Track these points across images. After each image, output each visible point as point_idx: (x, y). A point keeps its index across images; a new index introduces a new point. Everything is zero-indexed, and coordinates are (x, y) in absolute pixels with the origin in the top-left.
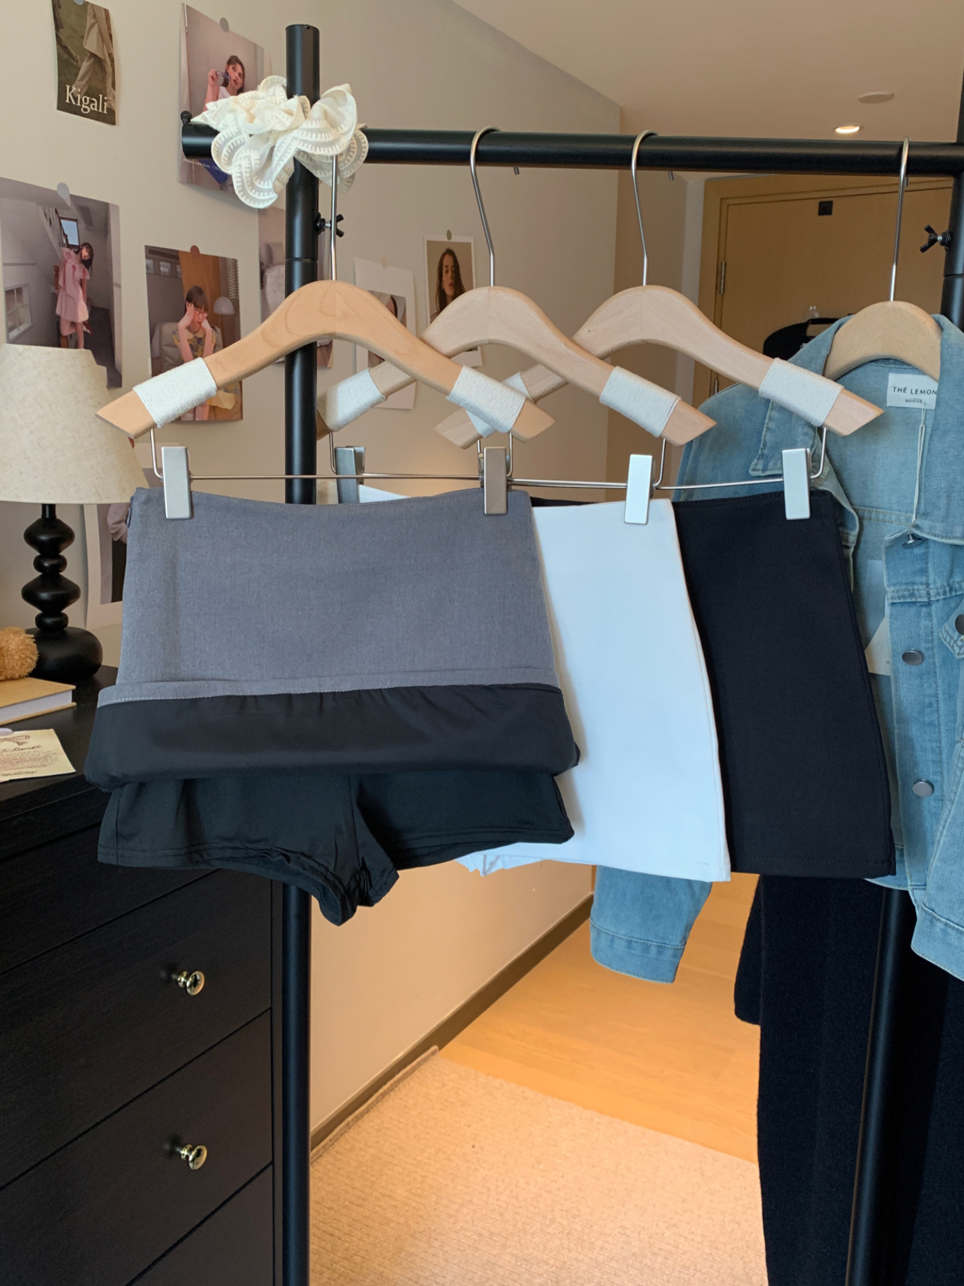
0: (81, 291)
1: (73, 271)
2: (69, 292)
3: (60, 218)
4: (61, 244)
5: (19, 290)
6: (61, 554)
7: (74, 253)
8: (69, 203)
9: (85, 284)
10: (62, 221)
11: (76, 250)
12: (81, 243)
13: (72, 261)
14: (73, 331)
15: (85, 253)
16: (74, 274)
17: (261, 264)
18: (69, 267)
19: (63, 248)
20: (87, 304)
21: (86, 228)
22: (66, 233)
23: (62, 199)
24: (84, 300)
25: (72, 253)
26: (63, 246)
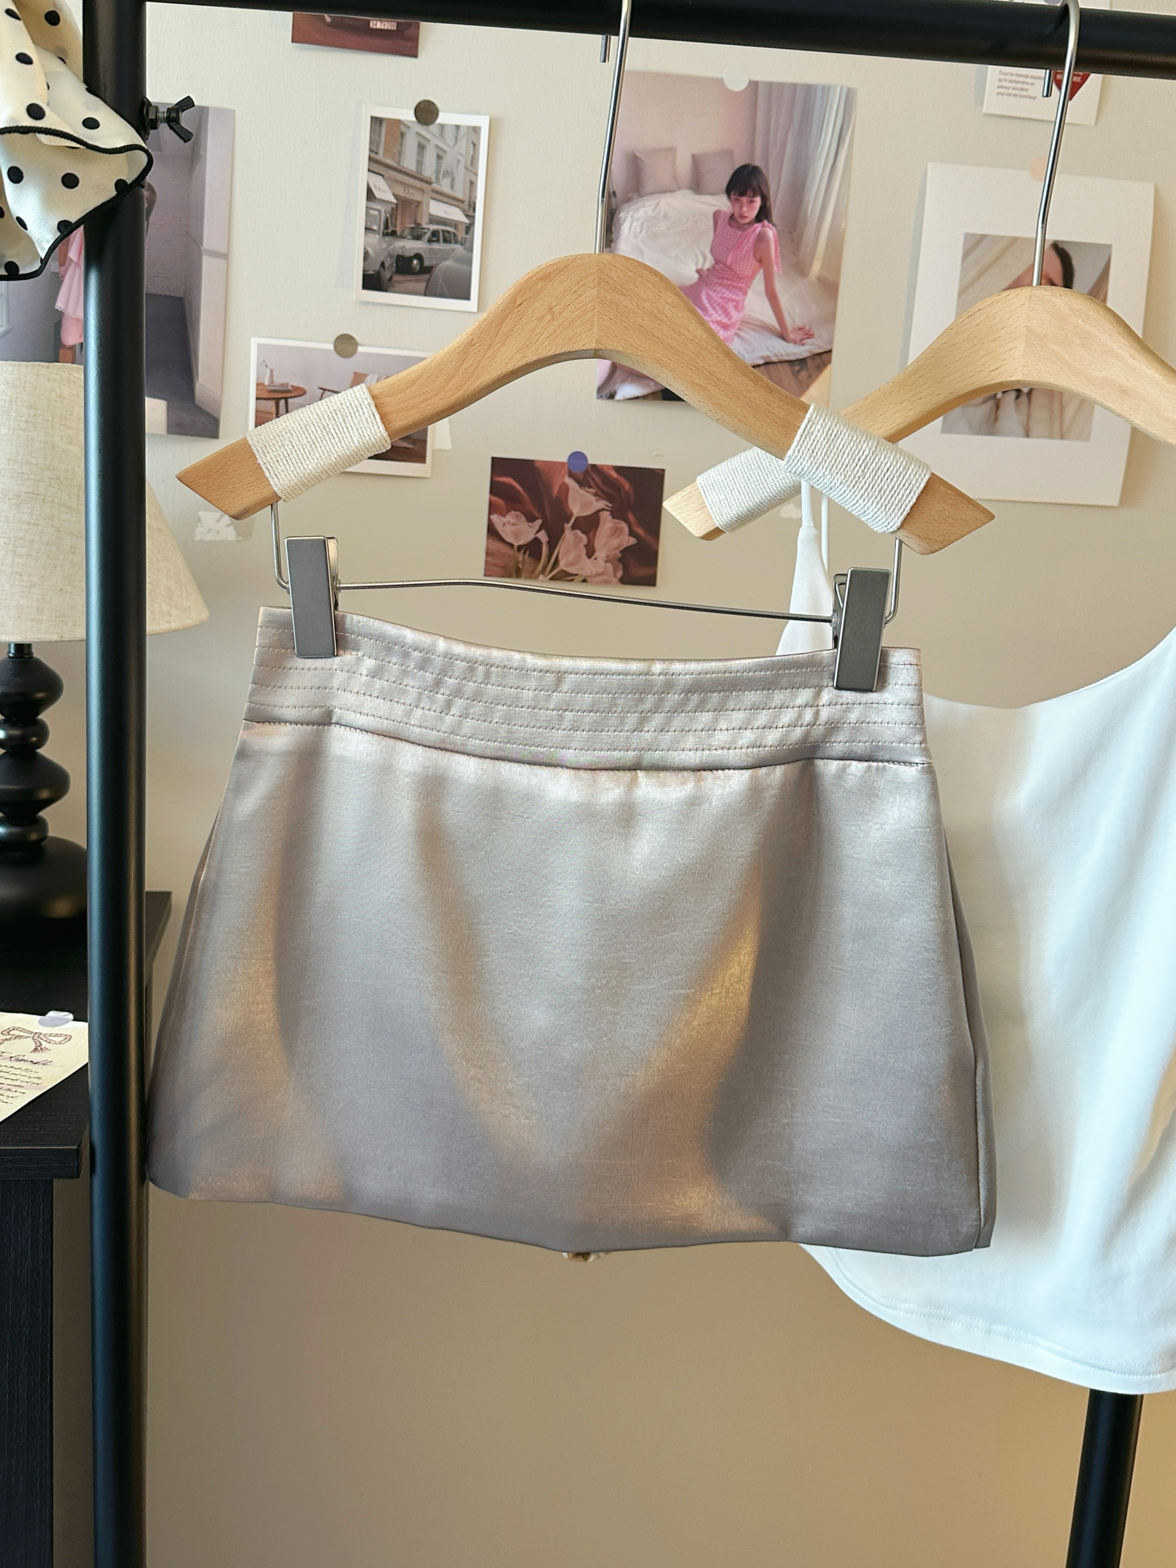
6: (41, 717)
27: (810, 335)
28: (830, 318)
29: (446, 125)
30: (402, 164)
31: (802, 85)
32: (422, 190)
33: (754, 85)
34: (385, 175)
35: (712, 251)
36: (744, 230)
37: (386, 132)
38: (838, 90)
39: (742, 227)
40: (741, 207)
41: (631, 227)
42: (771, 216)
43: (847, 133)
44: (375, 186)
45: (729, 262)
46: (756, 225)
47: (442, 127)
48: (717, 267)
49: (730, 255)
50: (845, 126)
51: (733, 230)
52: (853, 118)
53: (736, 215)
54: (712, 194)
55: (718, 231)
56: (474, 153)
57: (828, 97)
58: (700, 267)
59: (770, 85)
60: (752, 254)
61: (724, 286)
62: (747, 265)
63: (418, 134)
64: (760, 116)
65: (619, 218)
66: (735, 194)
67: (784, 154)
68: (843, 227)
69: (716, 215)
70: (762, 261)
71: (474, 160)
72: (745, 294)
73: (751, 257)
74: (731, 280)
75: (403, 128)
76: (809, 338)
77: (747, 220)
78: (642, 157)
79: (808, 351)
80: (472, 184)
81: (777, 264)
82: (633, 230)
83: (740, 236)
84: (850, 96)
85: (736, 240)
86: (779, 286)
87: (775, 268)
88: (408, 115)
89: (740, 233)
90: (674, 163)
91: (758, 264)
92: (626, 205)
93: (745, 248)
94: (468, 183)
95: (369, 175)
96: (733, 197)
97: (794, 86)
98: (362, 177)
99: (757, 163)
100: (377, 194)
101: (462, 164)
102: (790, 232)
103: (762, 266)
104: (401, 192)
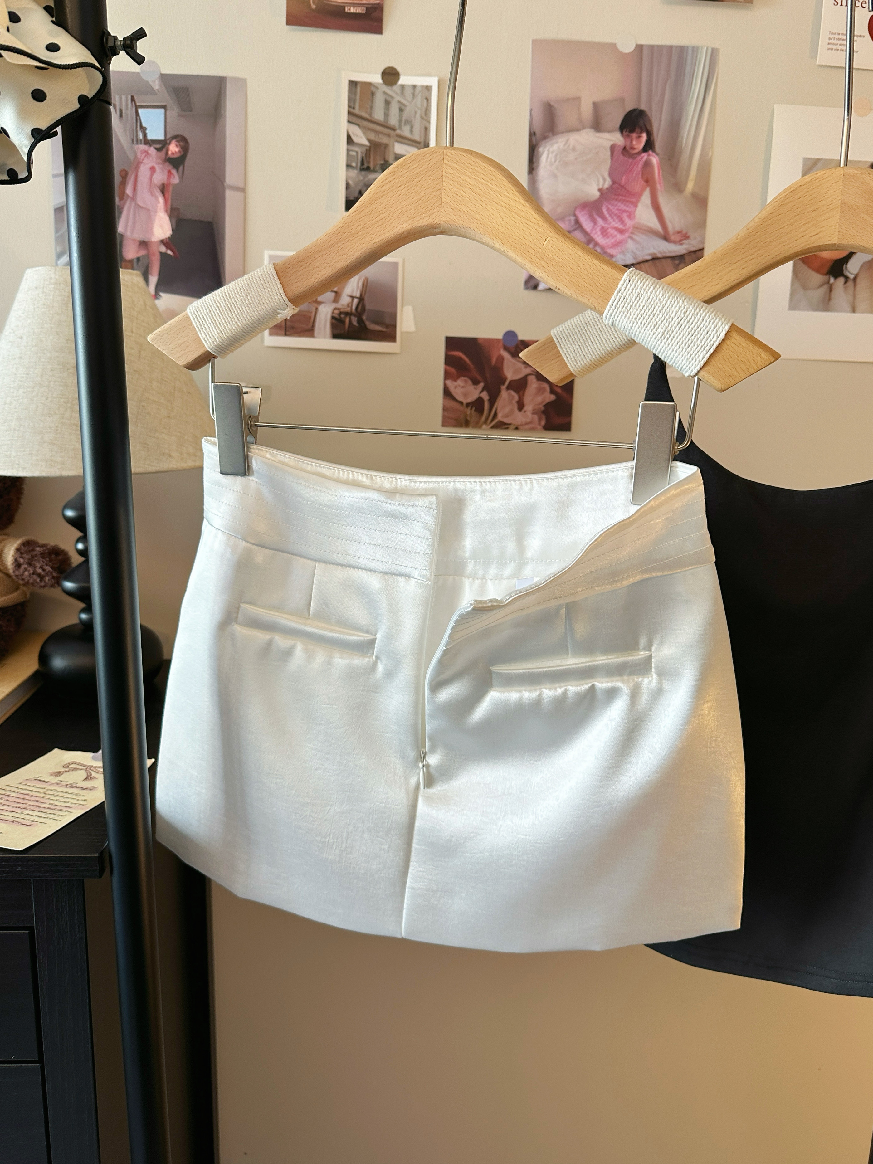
0: (161, 200)
1: (151, 174)
2: (140, 203)
3: (137, 107)
4: (135, 141)
7: (155, 151)
8: (156, 86)
9: (171, 189)
10: (140, 111)
11: (158, 146)
12: (168, 136)
13: (151, 161)
14: (142, 253)
15: (174, 148)
16: (151, 179)
17: (532, 134)
18: (144, 171)
19: (136, 147)
20: (171, 217)
21: (179, 115)
22: (144, 125)
23: (147, 82)
24: (166, 211)
25: (152, 151)
26: (137, 143)
27: (686, 237)
28: (702, 224)
29: (406, 85)
30: (373, 115)
31: (676, 47)
32: (389, 136)
33: (640, 48)
34: (360, 124)
35: (610, 175)
36: (635, 158)
37: (361, 91)
38: (705, 50)
39: (633, 156)
40: (632, 141)
41: (547, 157)
42: (654, 147)
43: (712, 82)
44: (353, 134)
45: (623, 182)
46: (643, 154)
47: (403, 87)
48: (614, 186)
49: (624, 178)
50: (711, 77)
51: (626, 159)
52: (717, 70)
53: (628, 147)
54: (609, 131)
55: (614, 159)
56: (427, 105)
57: (697, 56)
58: (601, 186)
59: (652, 47)
60: (640, 176)
61: (620, 201)
62: (637, 185)
63: (385, 93)
64: (645, 72)
65: (538, 152)
66: (626, 131)
67: (663, 100)
68: (710, 154)
69: (613, 148)
70: (649, 181)
71: (427, 111)
72: (636, 206)
73: (640, 179)
74: (625, 196)
75: (373, 88)
76: (685, 239)
77: (636, 151)
78: (556, 106)
79: (686, 249)
80: (427, 129)
81: (660, 184)
82: (549, 160)
83: (631, 163)
84: (714, 54)
85: (628, 167)
86: (662, 200)
87: (658, 187)
88: (377, 79)
89: (630, 160)
90: (579, 109)
91: (645, 184)
92: (543, 142)
93: (635, 172)
94: (423, 130)
95: (348, 125)
96: (624, 133)
97: (670, 48)
98: (343, 126)
99: (643, 107)
100: (355, 139)
101: (418, 115)
102: (669, 160)
103: (648, 185)
104: (373, 137)
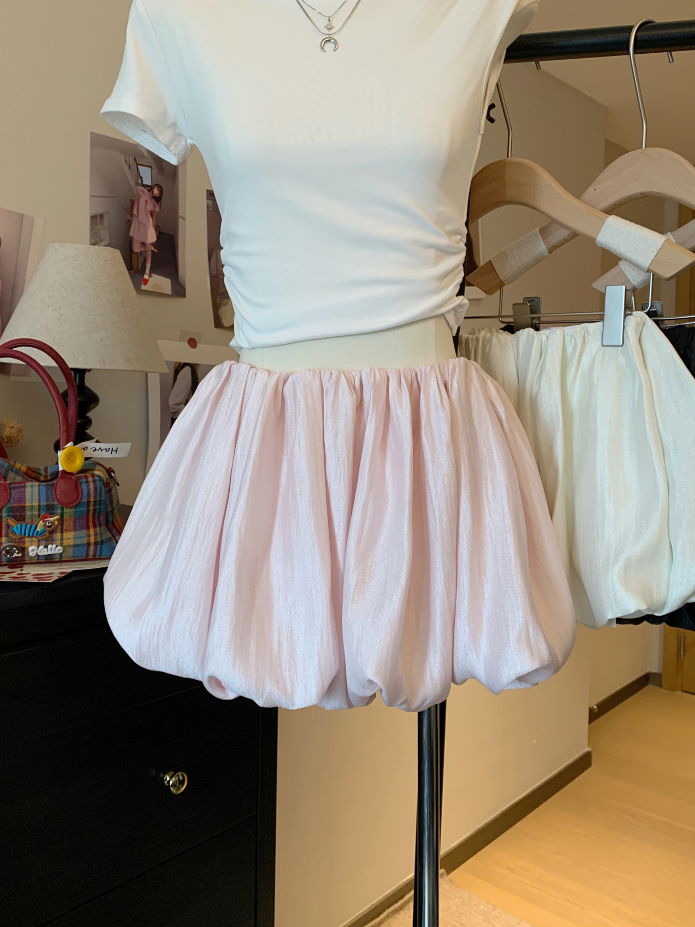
1: (145, 204)
2: (140, 220)
5: (101, 216)
8: (145, 154)
9: (155, 215)
10: (139, 167)
11: (149, 189)
12: (153, 184)
13: (145, 196)
14: (142, 249)
15: (156, 191)
16: (146, 207)
18: (142, 201)
19: (138, 187)
20: (156, 230)
21: (158, 173)
22: (141, 175)
23: (140, 151)
25: (146, 190)
26: (138, 185)
